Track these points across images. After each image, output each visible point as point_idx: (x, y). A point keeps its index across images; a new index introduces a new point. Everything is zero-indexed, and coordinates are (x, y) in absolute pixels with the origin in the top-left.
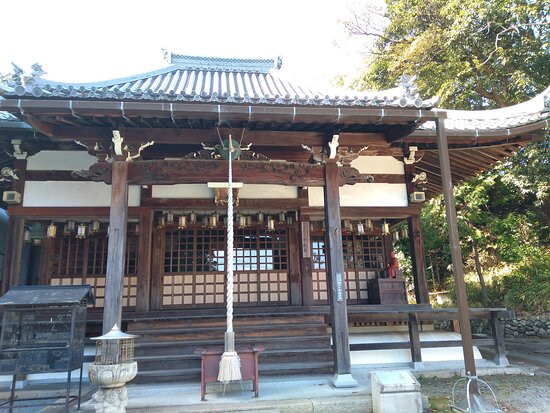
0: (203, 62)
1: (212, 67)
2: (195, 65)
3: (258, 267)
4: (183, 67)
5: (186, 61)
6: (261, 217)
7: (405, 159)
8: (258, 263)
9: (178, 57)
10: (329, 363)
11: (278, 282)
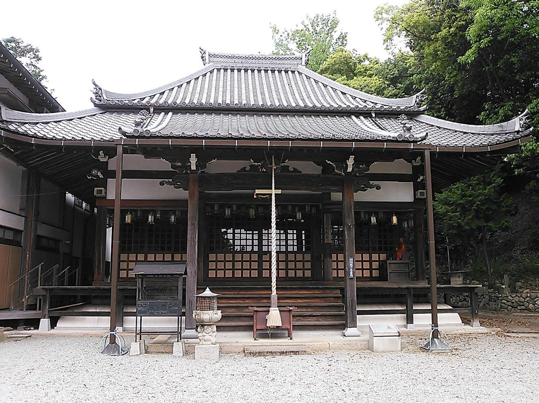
0: (237, 60)
1: (245, 65)
2: (229, 63)
3: (287, 248)
4: (219, 66)
5: (222, 60)
6: (290, 207)
7: (413, 161)
8: (287, 245)
9: (215, 56)
10: (341, 322)
11: (303, 261)
